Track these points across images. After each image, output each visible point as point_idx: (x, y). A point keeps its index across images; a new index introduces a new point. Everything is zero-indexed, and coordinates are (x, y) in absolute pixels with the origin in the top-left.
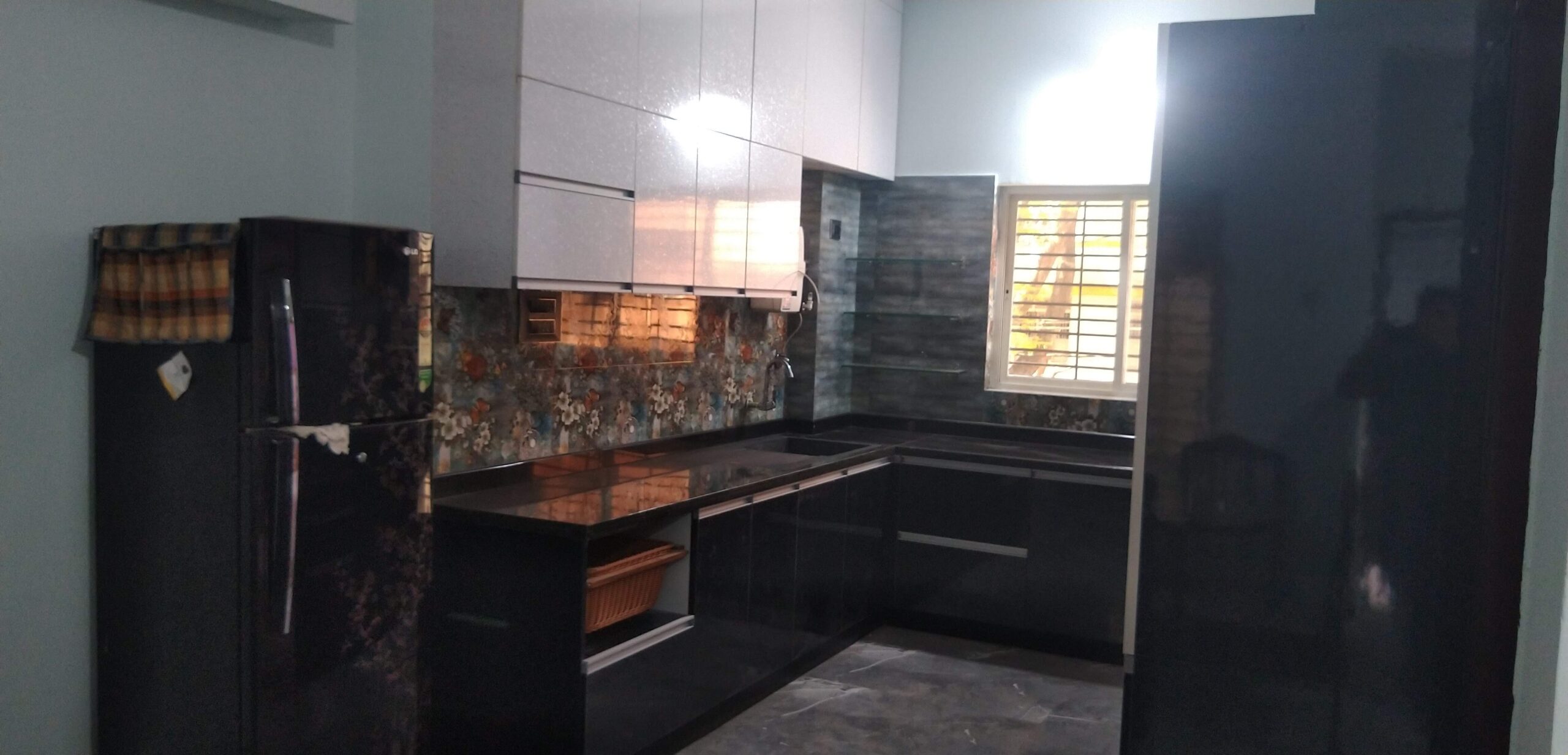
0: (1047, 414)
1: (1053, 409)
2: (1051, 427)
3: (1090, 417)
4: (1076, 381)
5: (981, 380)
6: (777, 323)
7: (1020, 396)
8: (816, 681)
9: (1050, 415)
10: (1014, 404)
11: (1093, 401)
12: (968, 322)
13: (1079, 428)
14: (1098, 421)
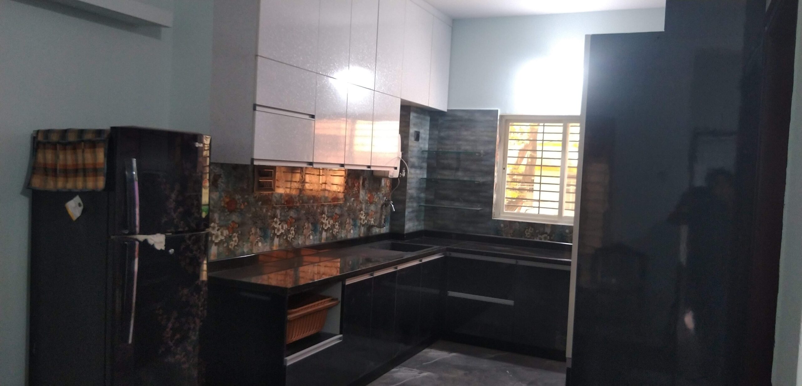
0: (524, 231)
1: (527, 229)
2: (526, 238)
3: (546, 233)
4: (539, 215)
5: (491, 213)
6: (386, 183)
7: (510, 222)
8: (405, 369)
9: (526, 232)
10: (507, 226)
11: (547, 225)
12: (484, 184)
13: (541, 239)
14: (550, 235)
